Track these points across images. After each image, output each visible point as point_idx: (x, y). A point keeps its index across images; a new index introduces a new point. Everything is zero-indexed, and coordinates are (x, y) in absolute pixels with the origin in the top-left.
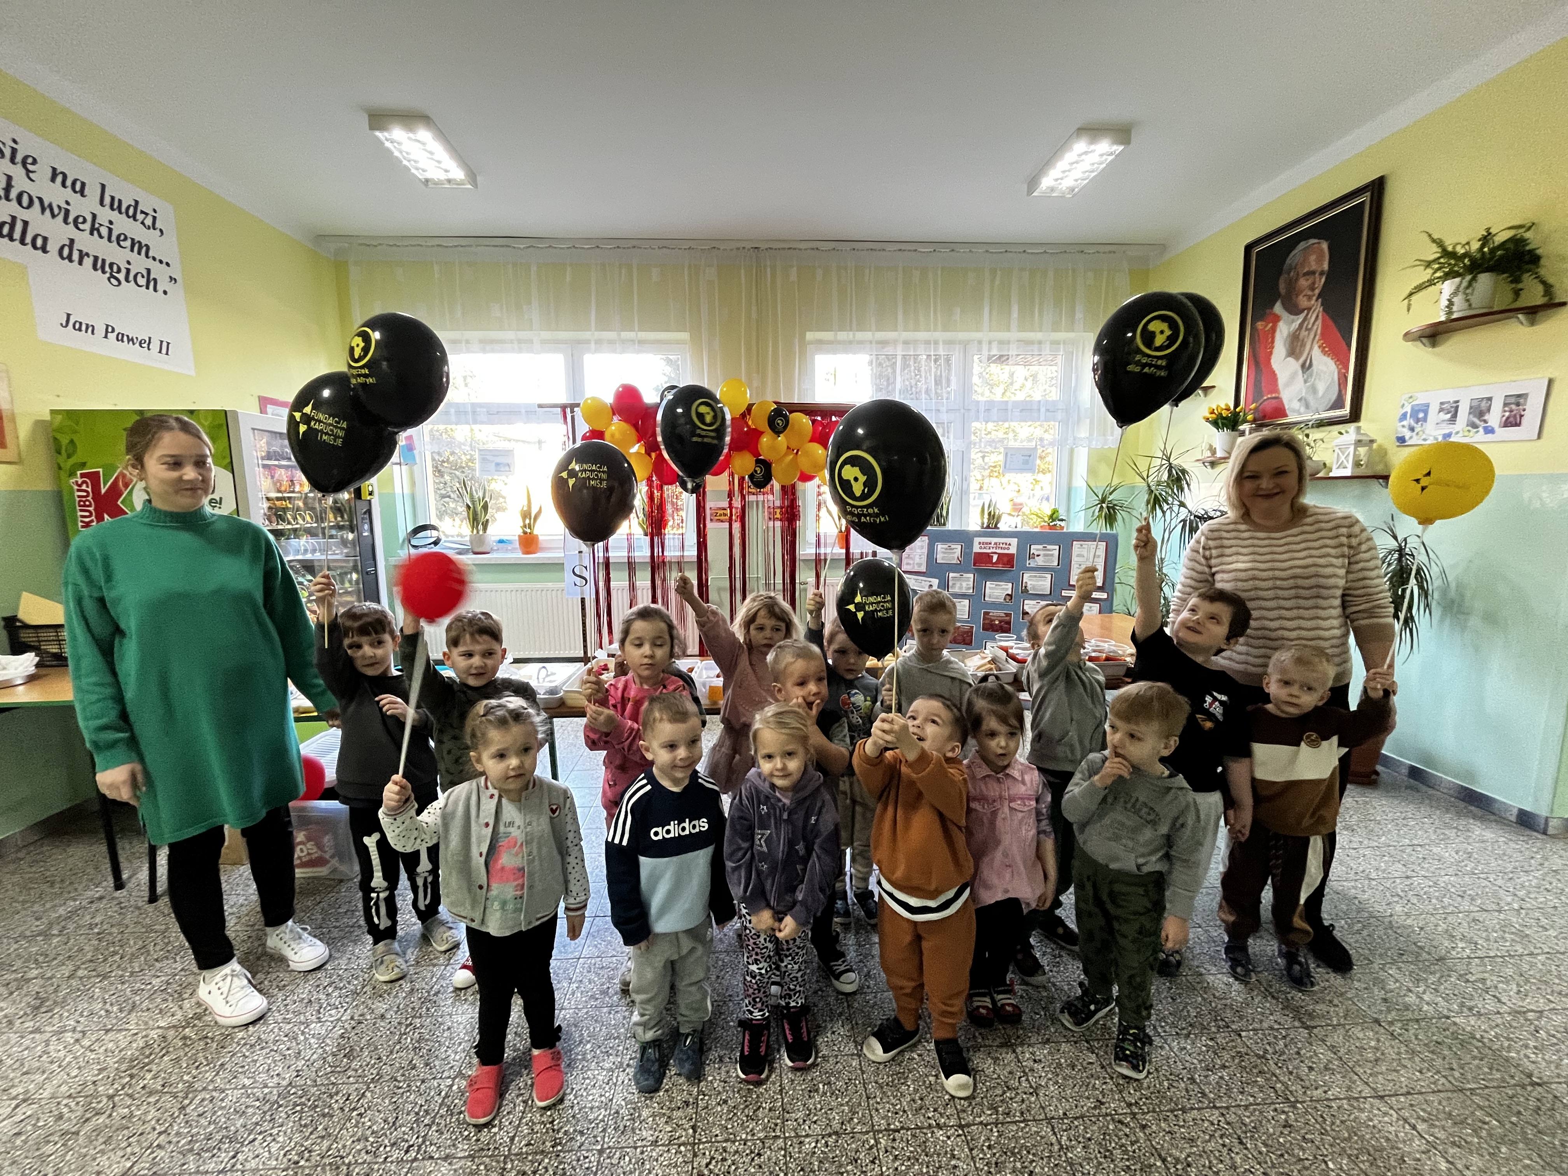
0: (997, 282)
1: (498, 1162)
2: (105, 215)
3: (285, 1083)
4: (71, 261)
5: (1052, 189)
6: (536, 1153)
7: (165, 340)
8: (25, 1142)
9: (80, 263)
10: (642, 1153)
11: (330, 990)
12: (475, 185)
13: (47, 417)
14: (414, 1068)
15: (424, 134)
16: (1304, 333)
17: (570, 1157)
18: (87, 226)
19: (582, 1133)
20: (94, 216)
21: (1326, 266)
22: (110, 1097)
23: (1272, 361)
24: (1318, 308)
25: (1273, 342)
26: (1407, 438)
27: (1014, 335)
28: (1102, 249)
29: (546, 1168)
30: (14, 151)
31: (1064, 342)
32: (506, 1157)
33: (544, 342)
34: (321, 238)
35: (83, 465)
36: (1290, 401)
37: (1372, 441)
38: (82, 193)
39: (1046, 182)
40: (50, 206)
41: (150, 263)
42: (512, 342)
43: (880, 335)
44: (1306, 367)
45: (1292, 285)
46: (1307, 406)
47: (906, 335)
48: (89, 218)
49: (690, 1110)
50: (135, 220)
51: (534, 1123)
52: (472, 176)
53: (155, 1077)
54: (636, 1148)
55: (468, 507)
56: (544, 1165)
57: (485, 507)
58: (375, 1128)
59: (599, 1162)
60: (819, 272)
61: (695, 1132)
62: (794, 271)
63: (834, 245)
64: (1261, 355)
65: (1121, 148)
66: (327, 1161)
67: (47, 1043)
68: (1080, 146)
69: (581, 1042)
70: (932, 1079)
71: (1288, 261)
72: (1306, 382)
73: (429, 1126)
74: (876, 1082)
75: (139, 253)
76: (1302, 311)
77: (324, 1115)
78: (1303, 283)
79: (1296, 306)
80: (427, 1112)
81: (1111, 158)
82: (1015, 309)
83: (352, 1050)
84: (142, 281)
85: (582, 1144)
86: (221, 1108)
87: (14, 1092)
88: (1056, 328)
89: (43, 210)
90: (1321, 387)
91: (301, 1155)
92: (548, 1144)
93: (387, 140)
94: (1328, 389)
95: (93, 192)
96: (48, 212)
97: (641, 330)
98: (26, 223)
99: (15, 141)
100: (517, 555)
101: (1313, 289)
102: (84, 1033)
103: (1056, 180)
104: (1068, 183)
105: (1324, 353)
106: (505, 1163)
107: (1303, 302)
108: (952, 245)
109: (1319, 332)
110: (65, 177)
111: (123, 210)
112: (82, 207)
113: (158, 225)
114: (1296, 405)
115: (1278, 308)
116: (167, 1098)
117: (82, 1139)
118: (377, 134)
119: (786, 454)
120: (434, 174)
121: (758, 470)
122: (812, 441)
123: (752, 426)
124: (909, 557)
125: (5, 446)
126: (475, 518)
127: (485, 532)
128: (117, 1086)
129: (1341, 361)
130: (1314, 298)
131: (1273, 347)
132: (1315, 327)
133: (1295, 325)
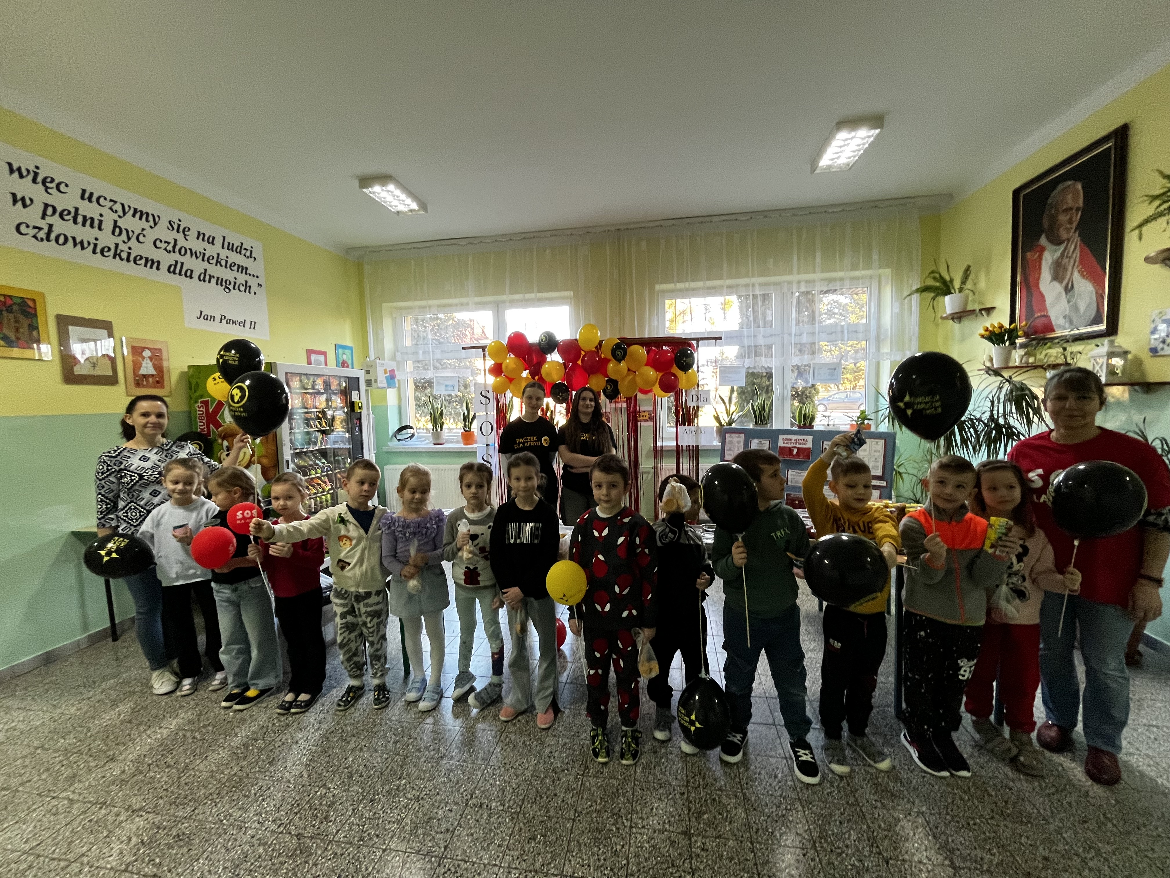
0: (804, 237)
1: (324, 844)
2: (224, 253)
3: (232, 773)
4: (204, 281)
5: (829, 167)
6: (347, 843)
7: (253, 320)
8: (104, 782)
9: (209, 282)
10: (408, 856)
11: (276, 721)
12: (426, 210)
13: (186, 370)
14: (302, 776)
15: (391, 187)
16: (1065, 261)
17: (365, 850)
18: (214, 261)
19: (378, 836)
20: (218, 255)
21: (1081, 203)
22: (149, 765)
23: (1041, 285)
24: (1077, 239)
25: (1040, 269)
26: (1159, 348)
27: (818, 276)
28: (894, 202)
29: (349, 854)
30: (179, 225)
31: (862, 278)
32: (330, 842)
33: (477, 304)
34: (349, 250)
35: (202, 396)
36: (1057, 318)
37: (1126, 353)
38: (213, 243)
39: (824, 162)
40: (196, 253)
41: (247, 278)
42: (456, 305)
43: (710, 283)
44: (1069, 289)
45: (1054, 220)
46: (1071, 322)
47: (729, 282)
48: (216, 257)
49: (449, 835)
50: (240, 253)
51: (353, 824)
52: (423, 206)
53: (172, 758)
54: (406, 852)
55: (431, 414)
57: (442, 414)
58: (268, 809)
60: (663, 241)
61: (445, 850)
62: (644, 244)
63: (673, 222)
64: (1031, 279)
65: (877, 131)
66: (237, 823)
67: (132, 729)
68: (842, 135)
69: (400, 778)
70: (618, 847)
71: (1049, 201)
72: (1069, 302)
73: (296, 813)
75: (242, 272)
76: (1063, 241)
77: (245, 796)
78: (1063, 218)
79: (1057, 237)
80: (298, 805)
81: (872, 139)
82: (818, 255)
83: (274, 759)
84: (242, 288)
85: (375, 843)
86: (197, 781)
87: (109, 753)
88: (855, 267)
89: (192, 255)
90: (1082, 307)
93: (370, 193)
94: (1088, 307)
95: (218, 242)
96: (194, 256)
97: (538, 291)
98: (182, 264)
99: (180, 220)
100: (461, 446)
101: (1070, 222)
102: (149, 726)
103: (832, 160)
104: (842, 161)
105: (1083, 276)
106: (328, 845)
107: (1064, 235)
108: (765, 213)
109: (1078, 259)
110: (204, 234)
111: (235, 249)
112: (211, 251)
113: (253, 255)
114: (1061, 321)
115: (1043, 241)
116: (174, 770)
117: (129, 785)
118: (365, 190)
119: (628, 375)
120: (401, 208)
121: (609, 387)
122: (647, 365)
123: (603, 356)
124: (730, 450)
125: (162, 387)
126: (435, 421)
127: (441, 430)
128: (154, 759)
129: (1098, 282)
130: (1073, 230)
131: (1040, 274)
132: (1074, 255)
133: (1058, 254)
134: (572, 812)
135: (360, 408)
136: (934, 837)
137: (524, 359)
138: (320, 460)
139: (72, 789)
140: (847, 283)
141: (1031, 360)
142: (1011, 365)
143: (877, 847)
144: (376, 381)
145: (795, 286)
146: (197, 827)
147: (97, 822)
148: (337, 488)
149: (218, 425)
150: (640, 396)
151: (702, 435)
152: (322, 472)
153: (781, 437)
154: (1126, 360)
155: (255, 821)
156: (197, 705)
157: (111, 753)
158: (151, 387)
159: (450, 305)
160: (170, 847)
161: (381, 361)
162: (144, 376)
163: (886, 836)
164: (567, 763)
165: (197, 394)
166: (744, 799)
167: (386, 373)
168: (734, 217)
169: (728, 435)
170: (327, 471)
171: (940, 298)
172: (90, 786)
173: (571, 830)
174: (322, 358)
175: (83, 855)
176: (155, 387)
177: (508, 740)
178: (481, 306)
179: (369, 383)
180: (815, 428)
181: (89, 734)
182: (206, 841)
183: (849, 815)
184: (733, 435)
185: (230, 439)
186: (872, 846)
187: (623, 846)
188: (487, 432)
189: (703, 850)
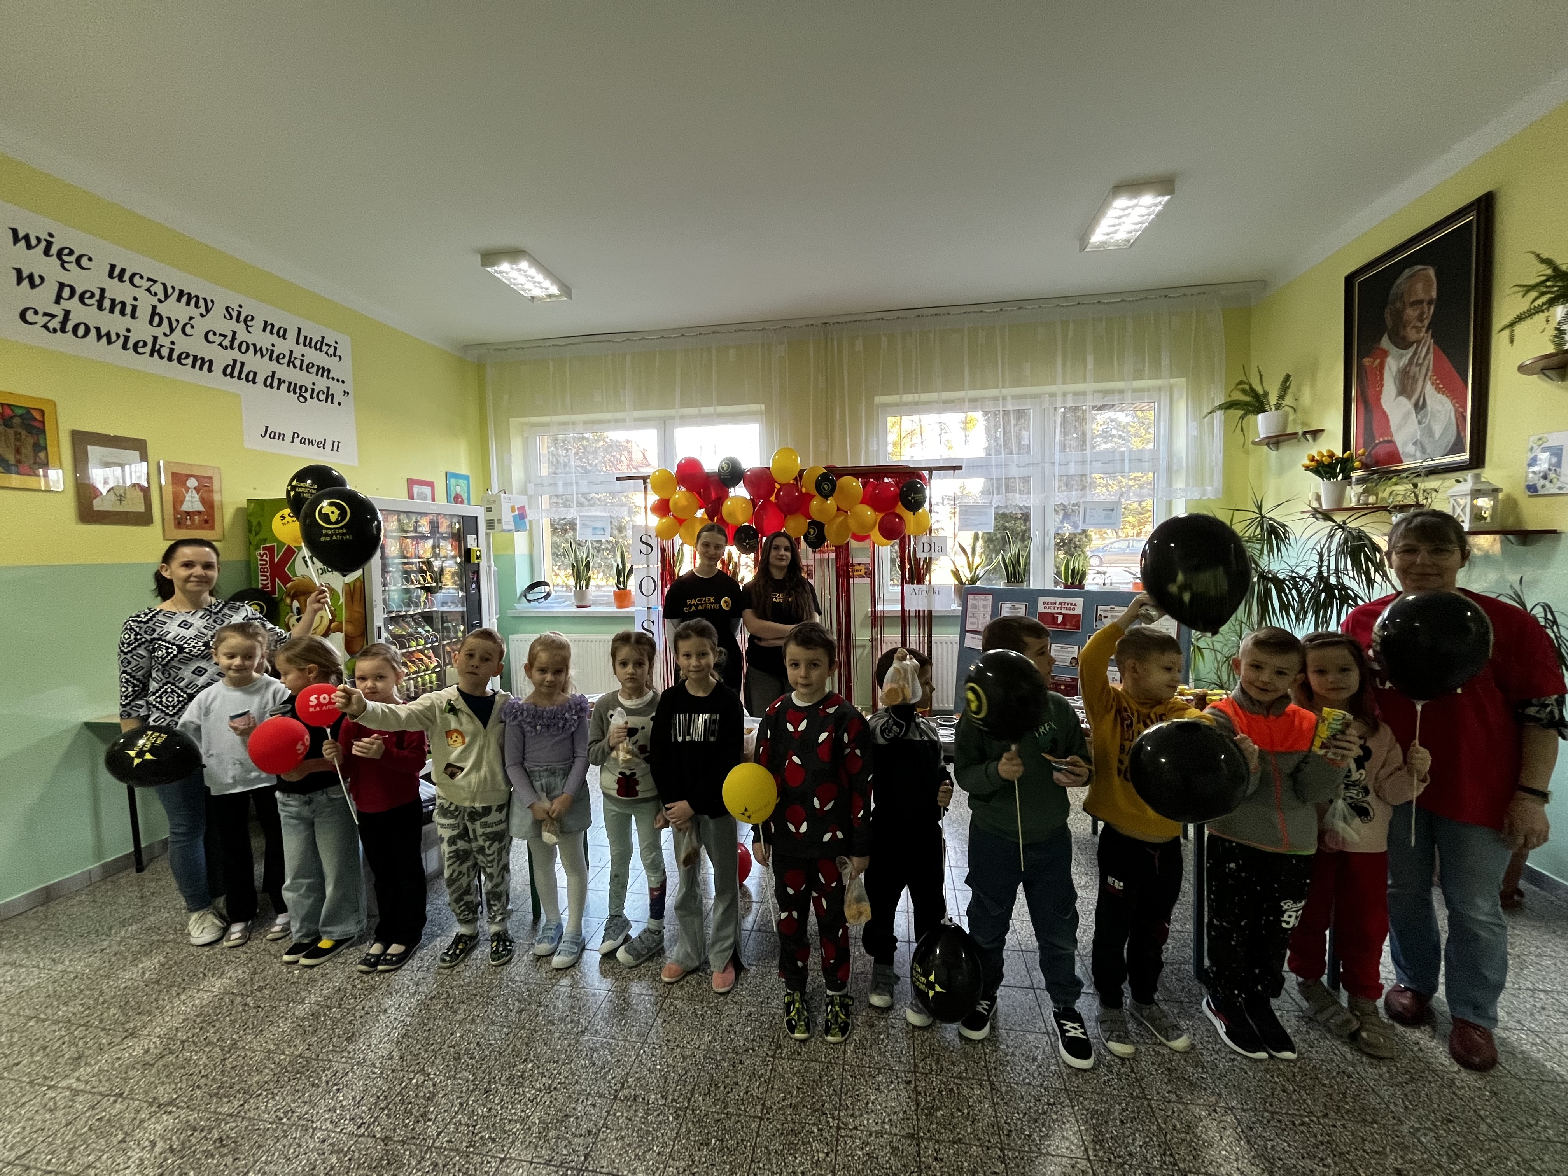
0: (1071, 334)
1: (421, 1151)
2: (299, 350)
3: (297, 1053)
4: (272, 387)
5: (1104, 244)
6: (452, 1150)
7: (337, 440)
8: (120, 1065)
9: (278, 388)
10: (535, 1168)
11: (357, 982)
12: (569, 296)
13: (245, 505)
14: (391, 1058)
15: (524, 265)
16: (1414, 369)
17: (477, 1159)
18: (286, 360)
19: (494, 1140)
20: (291, 352)
21: (1434, 294)
22: (183, 1042)
23: (1383, 401)
24: (1429, 341)
25: (1382, 379)
26: (1539, 487)
27: (1089, 386)
28: (1188, 291)
29: (455, 1165)
30: (239, 313)
31: (1148, 390)
32: (429, 1148)
33: (637, 420)
34: (467, 347)
35: (265, 541)
36: (1405, 444)
37: (1496, 491)
38: (284, 337)
39: (1097, 237)
40: (261, 349)
41: (330, 383)
42: (609, 421)
43: (945, 395)
44: (1420, 406)
45: (1399, 316)
46: (1423, 450)
47: (972, 394)
48: (288, 355)
49: (590, 1140)
50: (321, 351)
51: (460, 1124)
52: (566, 290)
53: (215, 1033)
54: (531, 1163)
55: (573, 566)
56: (454, 1161)
58: (344, 1103)
59: (497, 1169)
60: (884, 339)
61: (586, 1159)
62: (859, 343)
63: (898, 314)
64: (1370, 393)
65: (1166, 198)
66: (301, 1122)
67: (160, 992)
68: (1121, 203)
69: (526, 1060)
70: (821, 1155)
71: (1394, 290)
72: (1420, 423)
73: (383, 1109)
74: (766, 1148)
75: (322, 376)
76: (1413, 343)
77: (313, 1085)
78: (1411, 313)
79: (1404, 338)
80: (386, 1097)
81: (1159, 208)
82: (1090, 359)
83: (353, 1034)
84: (322, 397)
85: (490, 1150)
86: (248, 1065)
87: (127, 1026)
88: (1139, 375)
89: (256, 352)
90: (1438, 430)
91: (286, 1113)
92: (464, 1144)
93: (496, 272)
94: (1446, 429)
95: (292, 335)
96: (259, 354)
97: (720, 404)
98: (243, 364)
99: (240, 306)
102: (184, 989)
103: (1108, 234)
104: (1121, 235)
105: (1439, 390)
106: (426, 1153)
107: (1412, 335)
108: (1019, 303)
109: (1431, 367)
110: (273, 326)
111: (313, 344)
112: (282, 347)
113: (338, 353)
114: (1411, 449)
115: (1385, 342)
116: (217, 1049)
117: (154, 1070)
118: (489, 269)
119: (836, 516)
120: (537, 292)
121: (812, 531)
122: (863, 502)
123: (804, 490)
124: (973, 616)
125: (212, 528)
126: (578, 577)
127: (587, 587)
128: (190, 1034)
129: (1458, 399)
130: (1424, 330)
131: (1382, 386)
132: (1426, 362)
133: (1405, 361)
134: (759, 1107)
135: (478, 558)
136: (1248, 1142)
137: (699, 493)
138: (423, 627)
139: (77, 1074)
140: (1129, 396)
141: (1372, 499)
142: (1345, 505)
143: (1171, 1155)
144: (500, 521)
145: (1059, 399)
146: (246, 1127)
147: (109, 1120)
148: (445, 665)
149: (286, 579)
150: (854, 544)
151: (937, 597)
152: (426, 643)
153: (1041, 600)
154: (1496, 500)
155: (326, 1120)
156: (251, 960)
157: (132, 1025)
158: (197, 528)
159: (601, 422)
160: (210, 1155)
161: (507, 495)
162: (188, 513)
163: (1183, 1140)
164: (753, 1040)
165: (259, 537)
166: (992, 1089)
167: (513, 511)
168: (980, 308)
169: (970, 597)
170: (432, 642)
171: (1251, 417)
172: (101, 1070)
173: (758, 1133)
174: (427, 490)
175: (89, 1167)
176: (202, 529)
177: (672, 1008)
178: (642, 423)
179: (490, 524)
180: (1086, 588)
181: (101, 1000)
182: (260, 1146)
183: (1133, 1112)
184: (977, 597)
185: (302, 598)
186: (1165, 1154)
187: (827, 1154)
188: (648, 590)
189: (936, 1159)
